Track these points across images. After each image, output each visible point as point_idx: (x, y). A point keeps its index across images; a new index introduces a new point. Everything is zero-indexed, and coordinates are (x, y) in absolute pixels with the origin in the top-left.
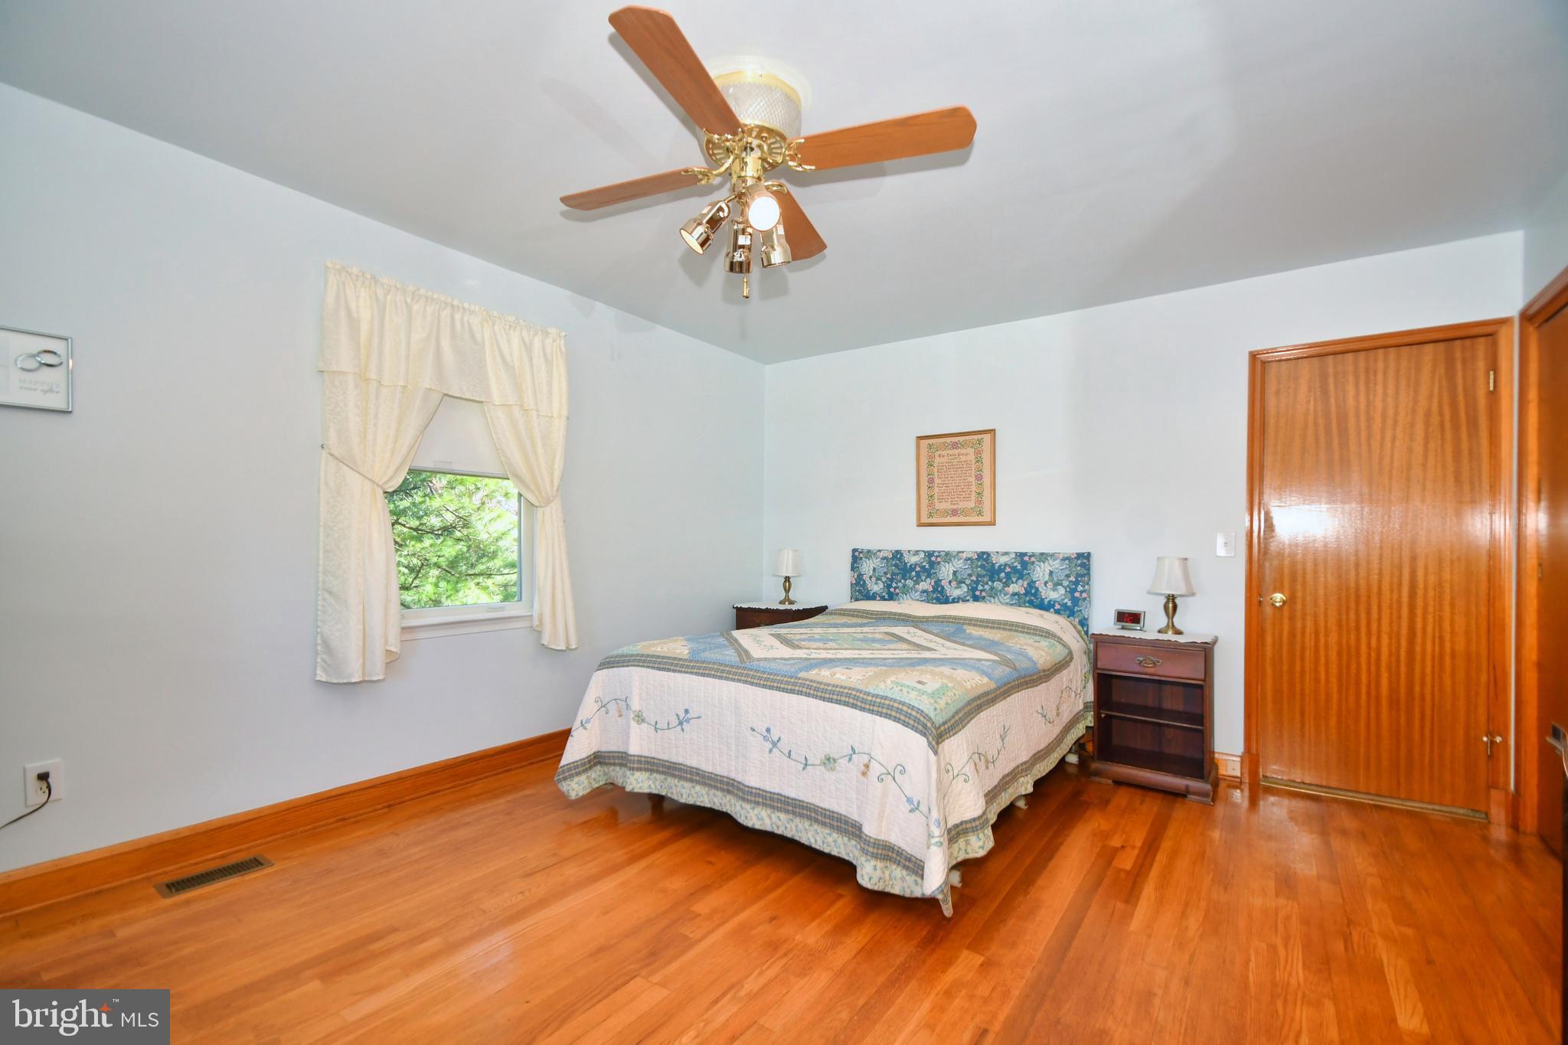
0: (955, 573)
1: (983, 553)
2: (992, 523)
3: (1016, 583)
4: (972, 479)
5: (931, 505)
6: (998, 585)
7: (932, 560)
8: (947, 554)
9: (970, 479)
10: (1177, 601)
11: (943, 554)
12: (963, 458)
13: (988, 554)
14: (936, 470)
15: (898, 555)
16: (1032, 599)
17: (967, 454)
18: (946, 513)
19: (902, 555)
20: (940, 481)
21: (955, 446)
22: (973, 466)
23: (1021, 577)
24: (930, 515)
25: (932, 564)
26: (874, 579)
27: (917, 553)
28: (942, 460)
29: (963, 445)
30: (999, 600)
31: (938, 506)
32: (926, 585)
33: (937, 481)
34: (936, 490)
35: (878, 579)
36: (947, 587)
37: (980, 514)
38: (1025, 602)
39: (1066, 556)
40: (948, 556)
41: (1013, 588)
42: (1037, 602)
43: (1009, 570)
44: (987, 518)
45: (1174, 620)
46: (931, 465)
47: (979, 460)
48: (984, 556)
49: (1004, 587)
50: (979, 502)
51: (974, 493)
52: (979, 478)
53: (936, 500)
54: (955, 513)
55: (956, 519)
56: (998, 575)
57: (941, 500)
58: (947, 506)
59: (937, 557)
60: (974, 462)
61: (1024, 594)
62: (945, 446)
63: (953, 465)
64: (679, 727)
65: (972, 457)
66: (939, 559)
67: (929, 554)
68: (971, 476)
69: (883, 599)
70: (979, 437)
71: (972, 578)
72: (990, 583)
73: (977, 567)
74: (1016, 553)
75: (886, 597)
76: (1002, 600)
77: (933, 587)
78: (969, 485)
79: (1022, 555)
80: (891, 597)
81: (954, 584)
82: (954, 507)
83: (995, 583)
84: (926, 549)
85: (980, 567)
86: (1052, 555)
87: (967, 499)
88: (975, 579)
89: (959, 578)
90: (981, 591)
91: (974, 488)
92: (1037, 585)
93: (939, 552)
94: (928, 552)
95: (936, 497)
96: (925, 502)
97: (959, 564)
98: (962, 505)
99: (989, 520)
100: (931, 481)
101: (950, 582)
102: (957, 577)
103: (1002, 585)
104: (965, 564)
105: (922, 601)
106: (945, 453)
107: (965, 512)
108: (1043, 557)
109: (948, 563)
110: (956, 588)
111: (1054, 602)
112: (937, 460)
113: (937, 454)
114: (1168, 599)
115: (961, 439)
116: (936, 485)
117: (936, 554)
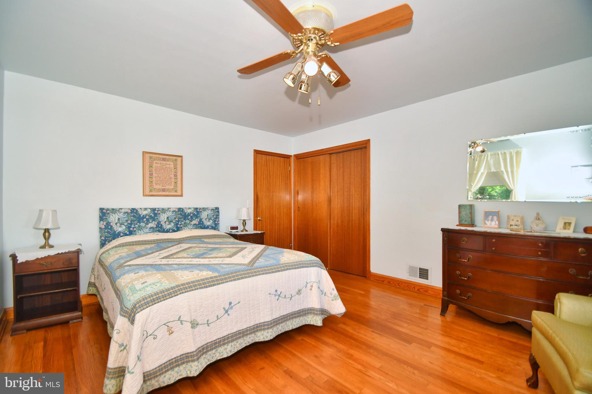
0: (168, 218)
1: (180, 208)
2: (182, 196)
3: (195, 220)
4: (173, 176)
5: (151, 186)
6: (188, 221)
7: (155, 213)
8: (163, 209)
9: (171, 176)
10: (246, 221)
11: (161, 209)
12: (168, 166)
13: (183, 209)
14: (154, 169)
15: (133, 210)
16: (201, 226)
17: (170, 165)
18: (159, 190)
19: (137, 210)
20: (156, 175)
21: (164, 160)
22: (173, 170)
23: (197, 217)
24: (151, 191)
25: (155, 214)
26: (118, 225)
27: (146, 209)
28: (157, 165)
29: (168, 160)
30: (188, 227)
31: (155, 187)
32: (152, 224)
33: (154, 174)
34: (154, 179)
35: (121, 224)
36: (164, 224)
37: (176, 191)
38: (198, 227)
39: (212, 209)
40: (164, 210)
41: (194, 222)
42: (203, 227)
43: (192, 215)
44: (179, 193)
45: (245, 227)
46: (151, 167)
47: (175, 168)
48: (180, 210)
49: (190, 222)
50: (176, 186)
51: (173, 182)
52: (176, 176)
53: (154, 184)
54: (164, 190)
55: (164, 193)
56: (188, 217)
57: (156, 184)
58: (160, 187)
59: (158, 211)
60: (173, 168)
61: (198, 224)
62: (159, 159)
63: (163, 168)
64: (226, 314)
65: (172, 166)
66: (159, 212)
67: (153, 210)
68: (172, 175)
69: (126, 235)
70: (176, 158)
71: (176, 220)
72: (184, 221)
73: (178, 214)
74: (194, 208)
75: (128, 233)
76: (189, 228)
77: (156, 225)
78: (171, 178)
79: (196, 209)
80: (131, 233)
81: (167, 223)
82: (164, 188)
83: (186, 221)
84: (151, 207)
85: (180, 214)
86: (207, 208)
87: (170, 184)
88: (177, 220)
89: (170, 219)
90: (180, 225)
91: (173, 180)
92: (203, 220)
93: (158, 208)
94: (152, 208)
95: (154, 182)
96: (147, 184)
97: (169, 214)
98: (167, 187)
99: (180, 194)
100: (151, 174)
101: (165, 222)
102: (169, 219)
103: (189, 221)
104: (173, 214)
105: (150, 232)
106: (159, 162)
107: (169, 190)
108: (204, 209)
109: (164, 213)
110: (168, 224)
111: (209, 226)
112: (154, 165)
113: (154, 162)
114: (244, 221)
115: (167, 157)
116: (154, 176)
117: (157, 209)
